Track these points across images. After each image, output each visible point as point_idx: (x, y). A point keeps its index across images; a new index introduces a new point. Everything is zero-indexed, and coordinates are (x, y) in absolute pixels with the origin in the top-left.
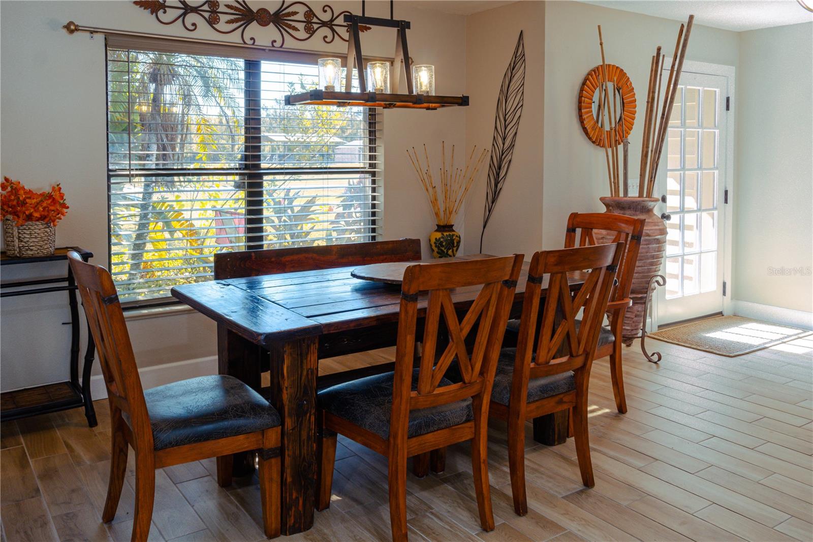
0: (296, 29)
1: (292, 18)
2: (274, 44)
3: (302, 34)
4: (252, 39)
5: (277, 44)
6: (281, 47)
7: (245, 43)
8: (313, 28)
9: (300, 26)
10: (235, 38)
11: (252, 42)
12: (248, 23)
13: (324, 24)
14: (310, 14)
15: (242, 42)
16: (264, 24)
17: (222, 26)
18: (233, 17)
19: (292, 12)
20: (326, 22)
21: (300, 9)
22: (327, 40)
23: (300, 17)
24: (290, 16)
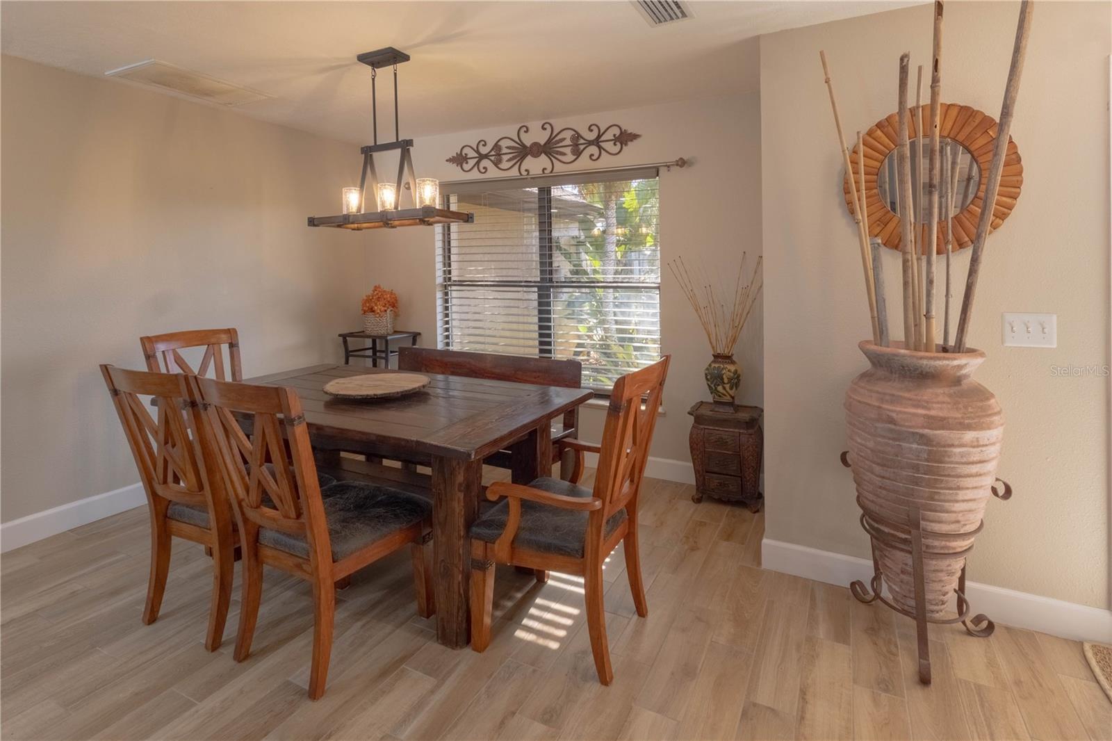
0: (564, 154)
1: (561, 144)
2: (546, 171)
3: (570, 157)
4: (526, 170)
5: (549, 169)
6: (551, 172)
7: (521, 175)
8: (579, 149)
9: (568, 150)
10: (514, 172)
11: (526, 173)
12: (523, 158)
13: (590, 143)
14: (577, 137)
15: (519, 175)
16: (536, 155)
17: (505, 165)
18: (511, 156)
19: (560, 139)
20: (593, 141)
21: (568, 135)
22: (594, 158)
23: (568, 142)
24: (558, 143)
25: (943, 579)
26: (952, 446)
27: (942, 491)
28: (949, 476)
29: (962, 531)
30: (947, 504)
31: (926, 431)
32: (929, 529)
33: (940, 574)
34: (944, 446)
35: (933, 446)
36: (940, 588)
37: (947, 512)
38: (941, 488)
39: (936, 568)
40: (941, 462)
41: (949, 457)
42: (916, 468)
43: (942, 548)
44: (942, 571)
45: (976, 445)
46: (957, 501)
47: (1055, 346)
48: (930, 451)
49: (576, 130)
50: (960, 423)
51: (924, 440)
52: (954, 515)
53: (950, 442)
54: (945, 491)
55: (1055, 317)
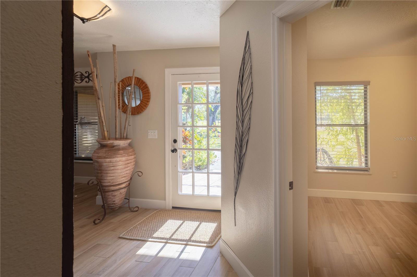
0: (77, 80)
3: (80, 81)
8: (82, 79)
9: (79, 79)
13: (86, 77)
14: (82, 74)
19: (76, 75)
20: (87, 77)
21: (79, 74)
22: (87, 82)
23: (79, 76)
24: (76, 76)
25: (111, 197)
26: (103, 163)
27: (103, 175)
28: (104, 171)
29: (112, 184)
30: (105, 178)
31: (97, 160)
32: (103, 185)
33: (110, 196)
34: (101, 163)
35: (99, 163)
36: (111, 200)
37: (106, 180)
38: (103, 174)
39: (108, 195)
40: (101, 167)
41: (103, 166)
42: (97, 169)
43: (108, 189)
44: (110, 195)
45: (111, 162)
46: (107, 177)
47: (157, 138)
48: (99, 165)
49: (81, 72)
50: (104, 157)
51: (97, 162)
52: (108, 180)
53: (102, 162)
54: (104, 175)
55: (157, 131)
